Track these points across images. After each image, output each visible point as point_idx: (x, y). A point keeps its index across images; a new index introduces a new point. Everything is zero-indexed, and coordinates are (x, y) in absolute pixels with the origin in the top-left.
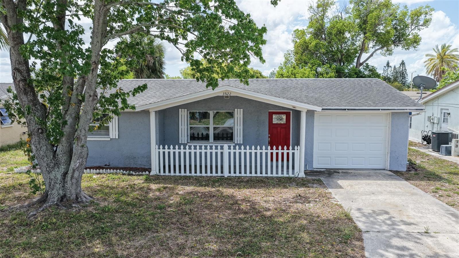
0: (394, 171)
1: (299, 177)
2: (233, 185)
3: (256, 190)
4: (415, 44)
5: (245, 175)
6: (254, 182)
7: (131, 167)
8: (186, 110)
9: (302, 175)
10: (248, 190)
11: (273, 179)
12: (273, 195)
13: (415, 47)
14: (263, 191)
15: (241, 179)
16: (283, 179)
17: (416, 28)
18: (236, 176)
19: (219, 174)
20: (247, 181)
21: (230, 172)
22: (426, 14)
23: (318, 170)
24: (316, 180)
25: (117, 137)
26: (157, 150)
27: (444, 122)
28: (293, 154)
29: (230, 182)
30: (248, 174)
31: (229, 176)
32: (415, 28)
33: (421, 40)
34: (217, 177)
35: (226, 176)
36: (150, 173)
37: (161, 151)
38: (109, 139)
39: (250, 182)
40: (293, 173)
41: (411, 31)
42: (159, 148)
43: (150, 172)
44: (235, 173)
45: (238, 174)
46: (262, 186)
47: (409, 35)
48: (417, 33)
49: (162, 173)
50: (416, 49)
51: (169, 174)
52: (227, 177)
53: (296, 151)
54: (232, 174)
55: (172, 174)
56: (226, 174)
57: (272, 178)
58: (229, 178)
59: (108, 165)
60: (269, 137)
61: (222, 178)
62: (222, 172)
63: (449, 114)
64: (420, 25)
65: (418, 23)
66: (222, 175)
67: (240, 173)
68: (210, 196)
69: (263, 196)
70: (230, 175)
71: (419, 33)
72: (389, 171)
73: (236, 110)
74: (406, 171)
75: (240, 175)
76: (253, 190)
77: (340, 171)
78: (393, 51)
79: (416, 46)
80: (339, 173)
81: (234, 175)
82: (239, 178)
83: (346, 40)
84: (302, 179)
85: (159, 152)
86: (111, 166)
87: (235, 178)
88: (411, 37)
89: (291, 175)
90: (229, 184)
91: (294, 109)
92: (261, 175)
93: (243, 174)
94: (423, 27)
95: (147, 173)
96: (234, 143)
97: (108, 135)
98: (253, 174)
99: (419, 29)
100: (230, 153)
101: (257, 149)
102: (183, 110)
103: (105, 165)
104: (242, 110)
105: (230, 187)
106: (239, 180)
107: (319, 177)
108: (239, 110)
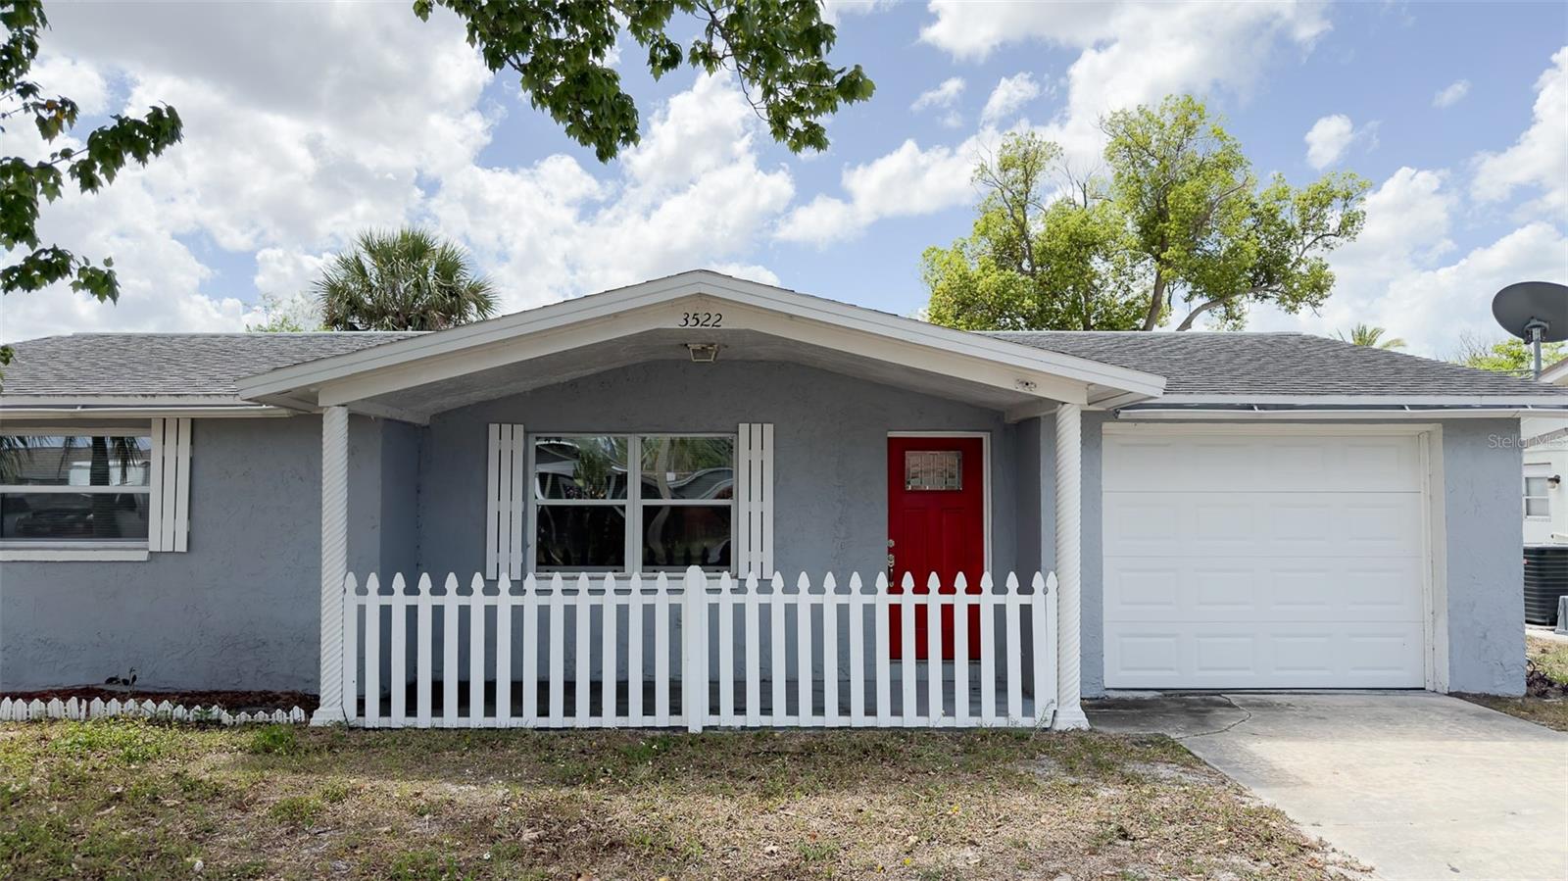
0: (1475, 695)
1: (1057, 728)
2: (730, 773)
3: (858, 801)
4: (1316, 297)
5: (792, 721)
6: (840, 753)
7: (246, 689)
8: (519, 429)
9: (1072, 717)
10: (815, 805)
11: (935, 738)
12: (966, 832)
13: (1315, 305)
14: (902, 810)
15: (771, 743)
16: (984, 738)
17: (1319, 241)
18: (743, 728)
19: (662, 718)
20: (806, 753)
21: (714, 709)
22: (1348, 197)
23: (1129, 695)
24: (1151, 742)
25: (182, 547)
26: (353, 600)
27: (1528, 514)
28: (1026, 612)
29: (716, 756)
30: (806, 718)
31: (711, 727)
32: (1314, 241)
33: (1333, 281)
34: (649, 734)
35: (695, 728)
36: (311, 716)
37: (373, 602)
38: (143, 556)
39: (820, 758)
40: (1029, 710)
41: (1304, 249)
42: (362, 590)
43: (309, 714)
44: (740, 709)
45: (753, 718)
46: (888, 780)
47: (1299, 261)
48: (1321, 259)
49: (372, 717)
50: (1318, 309)
51: (410, 721)
52: (700, 730)
53: (1036, 600)
54: (727, 718)
55: (424, 718)
56: (695, 717)
57: (929, 734)
58: (711, 738)
59: (126, 682)
60: (890, 551)
61: (674, 739)
62: (676, 709)
63: (1557, 480)
64: (1330, 232)
65: (1323, 227)
66: (675, 721)
67: (766, 710)
68: (594, 847)
69: (912, 839)
70: (713, 720)
71: (1327, 257)
72: (1450, 694)
73: (743, 428)
74: (1528, 695)
75: (766, 721)
76: (846, 803)
77: (1233, 698)
78: (1245, 317)
79: (1320, 302)
80: (1230, 705)
81: (738, 721)
82: (762, 733)
83: (1096, 282)
84: (1078, 735)
85: (362, 610)
86: (144, 682)
87: (741, 738)
88: (1303, 269)
89: (1016, 717)
90: (707, 770)
91: (1026, 390)
92: (870, 721)
93: (780, 718)
94: (1338, 240)
95: (297, 713)
96: (736, 577)
97: (143, 534)
98: (832, 718)
99: (1327, 246)
100: (714, 610)
101: (849, 592)
102: (507, 428)
103: (110, 681)
104: (769, 428)
105: (714, 784)
106: (763, 747)
107: (1155, 726)
108: (756, 428)
